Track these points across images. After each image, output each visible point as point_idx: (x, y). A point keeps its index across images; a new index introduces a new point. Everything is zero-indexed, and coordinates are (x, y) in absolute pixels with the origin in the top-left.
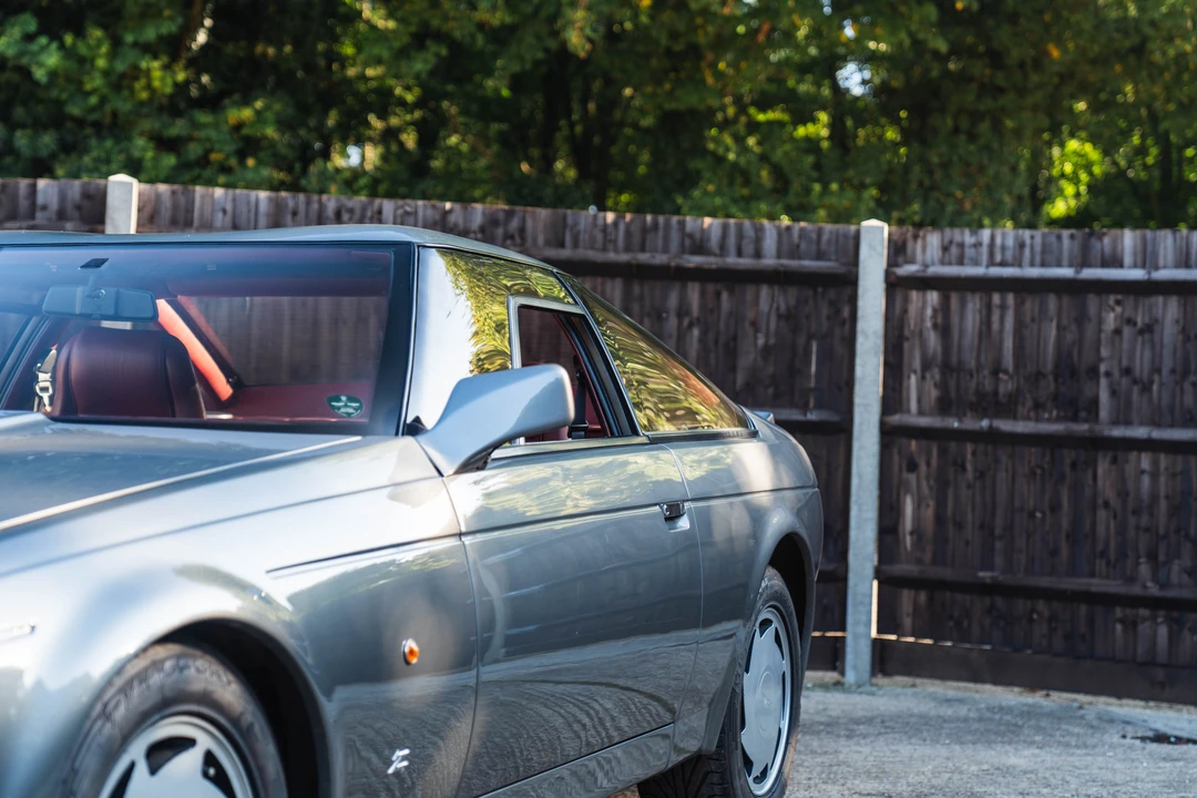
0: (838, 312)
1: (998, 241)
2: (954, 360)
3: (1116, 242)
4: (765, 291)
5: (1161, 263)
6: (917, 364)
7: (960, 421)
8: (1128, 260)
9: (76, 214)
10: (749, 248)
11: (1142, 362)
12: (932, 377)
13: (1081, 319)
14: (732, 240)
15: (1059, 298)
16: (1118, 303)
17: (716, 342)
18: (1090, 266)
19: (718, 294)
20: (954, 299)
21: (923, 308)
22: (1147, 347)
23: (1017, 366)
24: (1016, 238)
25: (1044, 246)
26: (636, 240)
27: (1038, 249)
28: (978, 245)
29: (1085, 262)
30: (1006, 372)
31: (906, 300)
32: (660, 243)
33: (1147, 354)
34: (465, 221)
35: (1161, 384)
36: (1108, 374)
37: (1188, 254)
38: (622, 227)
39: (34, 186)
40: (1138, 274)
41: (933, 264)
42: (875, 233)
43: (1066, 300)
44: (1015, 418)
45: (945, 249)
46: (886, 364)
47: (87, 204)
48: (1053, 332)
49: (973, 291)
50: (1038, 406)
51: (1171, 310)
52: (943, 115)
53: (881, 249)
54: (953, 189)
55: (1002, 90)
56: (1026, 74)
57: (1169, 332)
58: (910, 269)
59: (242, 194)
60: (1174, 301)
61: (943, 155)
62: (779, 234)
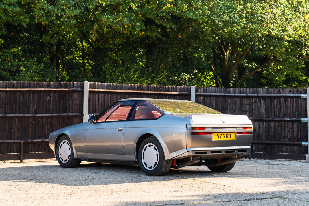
1: (212, 89)
3: (230, 90)
4: (177, 97)
5: (237, 93)
8: (232, 92)
9: (79, 87)
10: (175, 90)
11: (234, 108)
13: (225, 101)
14: (173, 89)
15: (222, 98)
16: (230, 99)
19: (171, 97)
20: (205, 98)
21: (201, 99)
23: (215, 108)
24: (215, 89)
25: (219, 90)
27: (218, 90)
28: (209, 90)
29: (225, 93)
31: (198, 98)
32: (162, 89)
33: (235, 106)
34: (135, 87)
35: (237, 111)
36: (229, 109)
37: (241, 92)
38: (157, 87)
39: (73, 83)
40: (233, 94)
41: (202, 93)
42: (193, 88)
43: (223, 98)
45: (204, 90)
47: (81, 85)
48: (221, 103)
49: (209, 97)
51: (238, 100)
52: (156, 48)
53: (194, 90)
54: (158, 64)
55: (168, 44)
56: (174, 40)
57: (238, 103)
58: (198, 93)
59: (103, 83)
60: (239, 99)
61: (156, 57)
62: (179, 88)
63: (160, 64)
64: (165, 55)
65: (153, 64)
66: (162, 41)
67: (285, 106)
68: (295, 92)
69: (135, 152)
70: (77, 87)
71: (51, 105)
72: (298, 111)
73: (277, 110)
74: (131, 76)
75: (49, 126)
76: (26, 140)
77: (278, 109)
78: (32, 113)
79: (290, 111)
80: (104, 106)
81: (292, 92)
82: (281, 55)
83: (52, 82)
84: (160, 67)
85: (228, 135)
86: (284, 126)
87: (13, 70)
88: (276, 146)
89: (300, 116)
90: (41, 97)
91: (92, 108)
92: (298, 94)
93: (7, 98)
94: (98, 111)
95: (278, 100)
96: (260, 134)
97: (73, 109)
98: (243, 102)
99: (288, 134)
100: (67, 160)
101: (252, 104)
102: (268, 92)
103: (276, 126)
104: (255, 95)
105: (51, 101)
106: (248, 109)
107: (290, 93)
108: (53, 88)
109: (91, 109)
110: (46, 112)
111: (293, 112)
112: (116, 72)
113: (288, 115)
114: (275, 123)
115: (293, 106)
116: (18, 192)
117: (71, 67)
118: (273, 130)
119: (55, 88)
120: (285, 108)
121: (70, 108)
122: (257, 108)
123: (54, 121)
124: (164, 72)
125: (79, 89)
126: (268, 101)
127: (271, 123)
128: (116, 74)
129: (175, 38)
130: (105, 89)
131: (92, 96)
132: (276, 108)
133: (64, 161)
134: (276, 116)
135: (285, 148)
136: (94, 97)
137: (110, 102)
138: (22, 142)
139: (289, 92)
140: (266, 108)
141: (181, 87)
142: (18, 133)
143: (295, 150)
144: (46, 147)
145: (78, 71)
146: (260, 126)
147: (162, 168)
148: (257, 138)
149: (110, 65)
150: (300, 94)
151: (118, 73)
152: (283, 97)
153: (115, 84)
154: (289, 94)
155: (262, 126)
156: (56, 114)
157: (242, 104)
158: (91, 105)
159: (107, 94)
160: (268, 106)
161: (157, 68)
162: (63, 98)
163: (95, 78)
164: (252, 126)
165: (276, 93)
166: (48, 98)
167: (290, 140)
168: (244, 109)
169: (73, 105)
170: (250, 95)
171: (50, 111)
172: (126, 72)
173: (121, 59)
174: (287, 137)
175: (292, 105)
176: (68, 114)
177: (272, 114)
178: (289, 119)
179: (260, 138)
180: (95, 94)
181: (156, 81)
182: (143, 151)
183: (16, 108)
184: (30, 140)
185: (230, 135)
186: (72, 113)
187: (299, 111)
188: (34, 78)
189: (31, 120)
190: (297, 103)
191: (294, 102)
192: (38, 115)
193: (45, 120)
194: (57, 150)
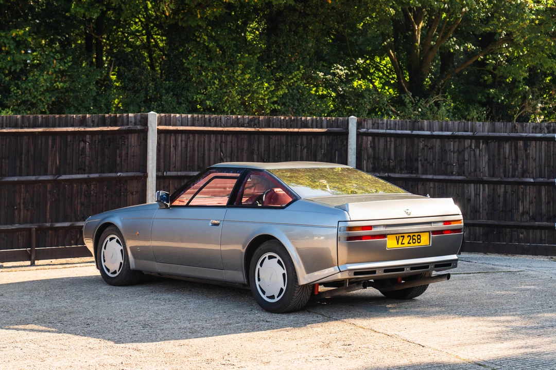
0: (343, 143)
1: (389, 122)
2: (377, 156)
3: (423, 123)
4: (323, 137)
5: (435, 130)
6: (366, 158)
7: (379, 174)
8: (425, 129)
9: (139, 123)
10: (319, 126)
11: (430, 157)
12: (370, 161)
13: (413, 145)
14: (314, 123)
16: (423, 140)
17: (311, 153)
18: (415, 130)
19: (311, 139)
20: (376, 138)
21: (367, 141)
22: (431, 153)
23: (395, 158)
25: (402, 124)
26: (289, 124)
27: (400, 125)
28: (383, 123)
29: (413, 129)
30: (392, 160)
31: (362, 139)
32: (295, 124)
33: (431, 155)
34: (243, 121)
35: (435, 163)
36: (421, 160)
37: (442, 127)
39: (128, 115)
40: (428, 133)
41: (370, 129)
42: (353, 120)
43: (408, 139)
44: (395, 173)
45: (373, 125)
46: (357, 157)
47: (142, 120)
48: (405, 149)
49: (382, 137)
50: (401, 169)
51: (438, 143)
52: (285, 24)
53: (355, 125)
54: (288, 53)
55: (308, 15)
56: (318, 9)
57: (437, 149)
58: (363, 130)
59: (184, 115)
60: (438, 141)
61: (285, 40)
62: (327, 121)
63: (293, 53)
64: (301, 37)
65: (280, 53)
66: (297, 10)
67: (524, 156)
68: (544, 129)
69: (242, 267)
70: (135, 124)
71: (88, 158)
72: (549, 166)
73: (511, 163)
74: (238, 77)
75: (83, 196)
76: (40, 224)
77: (512, 160)
78: (52, 174)
79: (534, 164)
80: (187, 158)
81: (538, 129)
82: (521, 33)
83: (88, 115)
84: (293, 59)
85: (416, 238)
86: (523, 193)
87: (15, 70)
88: (508, 230)
89: (552, 175)
90: (69, 143)
91: (164, 162)
92: (549, 132)
93: (4, 146)
94: (175, 167)
95: (513, 144)
96: (478, 207)
97: (127, 164)
98: (447, 148)
99: (529, 208)
100: (117, 271)
101: (463, 151)
102: (494, 129)
103: (507, 192)
104: (470, 133)
105: (88, 150)
106: (455, 160)
107: (534, 131)
108: (90, 127)
109: (162, 164)
110: (77, 172)
111: (540, 166)
112: (209, 70)
113: (530, 172)
114: (505, 187)
115: (540, 156)
116: (26, 362)
117: (124, 60)
118: (501, 199)
119: (93, 126)
120: (525, 160)
121: (123, 162)
122: (473, 159)
123: (92, 188)
124: (299, 69)
125: (139, 127)
126: (493, 145)
127: (499, 186)
128: (209, 74)
129: (320, 5)
130: (188, 126)
131: (162, 139)
132: (507, 160)
133: (112, 273)
134: (507, 173)
135: (525, 233)
136: (168, 142)
137: (198, 150)
138: (33, 228)
139: (533, 129)
140: (489, 159)
141: (330, 118)
142: (26, 212)
143: (544, 238)
144: (78, 237)
145: (137, 68)
146: (478, 193)
147: (293, 300)
148: (472, 214)
149: (198, 57)
150: (554, 133)
151: (213, 71)
152: (521, 138)
153: (206, 117)
154: (533, 133)
155: (481, 193)
156: (96, 175)
157: (445, 150)
158: (162, 157)
159: (191, 135)
160: (494, 156)
161: (286, 62)
162: (109, 145)
163: (169, 81)
164: (461, 217)
165: (508, 130)
166: (82, 144)
167: (533, 218)
168: (448, 160)
169: (127, 157)
170: (460, 133)
171: (84, 170)
172: (228, 70)
173: (218, 46)
174: (527, 213)
175: (538, 153)
176: (119, 174)
177: (501, 170)
178: (532, 180)
179: (478, 214)
180: (169, 135)
181: (285, 85)
182: (258, 266)
183: (21, 164)
184: (48, 225)
185: (419, 237)
186: (127, 172)
187: (552, 164)
188: (55, 84)
189: (49, 186)
190: (547, 151)
191: (541, 149)
192: (63, 177)
193: (75, 185)
194: (98, 251)
